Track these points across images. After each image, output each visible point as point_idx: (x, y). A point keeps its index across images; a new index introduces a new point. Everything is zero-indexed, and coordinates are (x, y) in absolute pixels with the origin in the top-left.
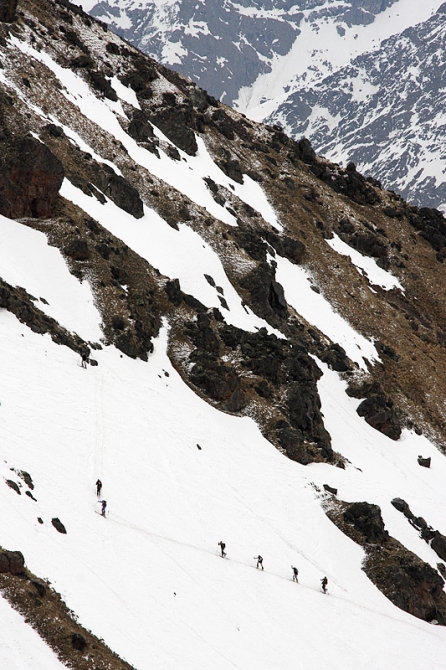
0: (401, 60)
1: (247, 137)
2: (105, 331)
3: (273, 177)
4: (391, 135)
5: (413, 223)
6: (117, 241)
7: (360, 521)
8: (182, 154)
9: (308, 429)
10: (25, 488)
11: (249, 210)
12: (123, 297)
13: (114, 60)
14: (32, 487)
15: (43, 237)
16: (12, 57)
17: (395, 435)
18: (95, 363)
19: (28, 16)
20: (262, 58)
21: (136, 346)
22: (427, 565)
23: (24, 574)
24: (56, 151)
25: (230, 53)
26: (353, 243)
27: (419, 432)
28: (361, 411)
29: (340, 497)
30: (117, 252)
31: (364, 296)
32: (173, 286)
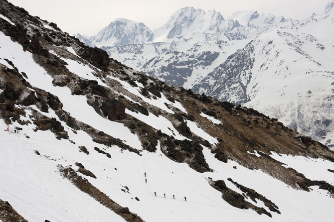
0: (220, 72)
1: (174, 91)
2: (143, 146)
3: (183, 100)
4: (221, 92)
5: (222, 106)
6: (143, 122)
7: (219, 185)
8: (157, 98)
9: (202, 163)
10: (127, 190)
11: (177, 109)
12: (146, 137)
13: (135, 77)
14: (128, 190)
15: (123, 125)
16: (108, 80)
17: (226, 161)
18: (141, 155)
19: (111, 69)
20: (184, 78)
21: (152, 149)
22: (239, 194)
23: (129, 213)
24: (123, 102)
25: (176, 78)
26: (207, 114)
27: (232, 160)
28: (216, 157)
29: (213, 180)
30: (143, 125)
31: (212, 127)
32: (159, 132)
